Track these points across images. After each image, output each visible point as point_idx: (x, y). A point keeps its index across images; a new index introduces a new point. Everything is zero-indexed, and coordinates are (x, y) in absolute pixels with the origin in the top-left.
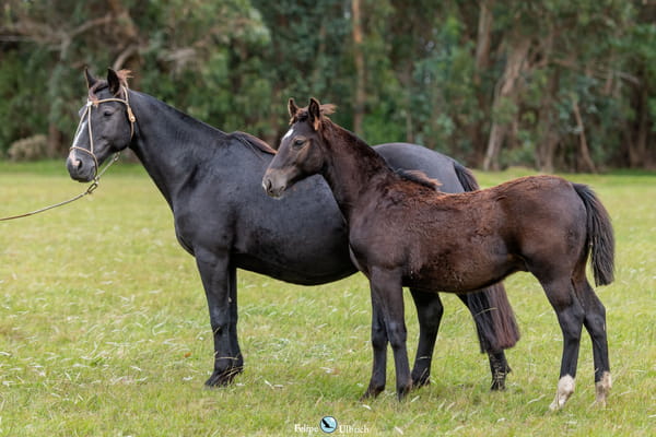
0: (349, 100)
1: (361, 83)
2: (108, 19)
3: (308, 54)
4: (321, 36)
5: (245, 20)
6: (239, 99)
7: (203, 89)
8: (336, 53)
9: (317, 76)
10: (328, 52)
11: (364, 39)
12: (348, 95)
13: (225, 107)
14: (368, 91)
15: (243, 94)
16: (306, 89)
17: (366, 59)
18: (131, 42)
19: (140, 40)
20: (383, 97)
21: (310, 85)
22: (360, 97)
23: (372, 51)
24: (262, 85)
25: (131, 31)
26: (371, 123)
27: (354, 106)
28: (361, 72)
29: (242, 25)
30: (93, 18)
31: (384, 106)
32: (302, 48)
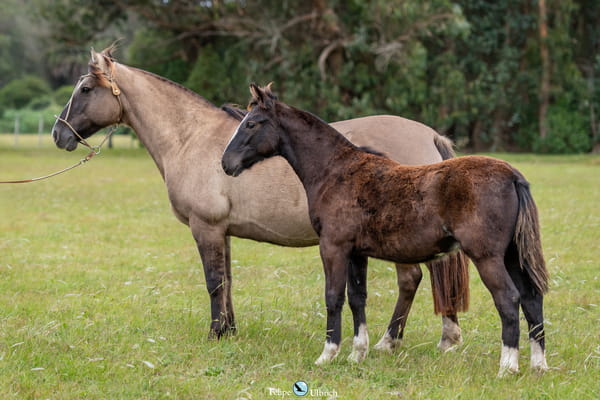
0: (535, 91)
1: (546, 75)
2: (314, 15)
3: (493, 47)
4: (506, 31)
5: (447, 15)
6: (435, 90)
7: (402, 81)
8: (521, 46)
9: (501, 66)
10: (513, 45)
11: (549, 33)
12: (533, 87)
13: (421, 97)
14: (552, 82)
15: (439, 85)
16: (490, 78)
17: (551, 52)
18: (336, 36)
19: (344, 34)
20: (568, 87)
21: (495, 74)
22: (545, 88)
23: (559, 44)
24: (456, 77)
25: (335, 27)
26: (555, 113)
27: (540, 97)
28: (546, 64)
29: (445, 20)
30: (300, 14)
31: (569, 96)
32: (487, 40)
